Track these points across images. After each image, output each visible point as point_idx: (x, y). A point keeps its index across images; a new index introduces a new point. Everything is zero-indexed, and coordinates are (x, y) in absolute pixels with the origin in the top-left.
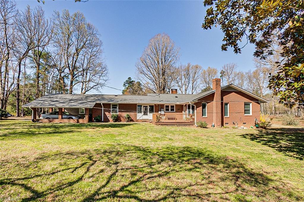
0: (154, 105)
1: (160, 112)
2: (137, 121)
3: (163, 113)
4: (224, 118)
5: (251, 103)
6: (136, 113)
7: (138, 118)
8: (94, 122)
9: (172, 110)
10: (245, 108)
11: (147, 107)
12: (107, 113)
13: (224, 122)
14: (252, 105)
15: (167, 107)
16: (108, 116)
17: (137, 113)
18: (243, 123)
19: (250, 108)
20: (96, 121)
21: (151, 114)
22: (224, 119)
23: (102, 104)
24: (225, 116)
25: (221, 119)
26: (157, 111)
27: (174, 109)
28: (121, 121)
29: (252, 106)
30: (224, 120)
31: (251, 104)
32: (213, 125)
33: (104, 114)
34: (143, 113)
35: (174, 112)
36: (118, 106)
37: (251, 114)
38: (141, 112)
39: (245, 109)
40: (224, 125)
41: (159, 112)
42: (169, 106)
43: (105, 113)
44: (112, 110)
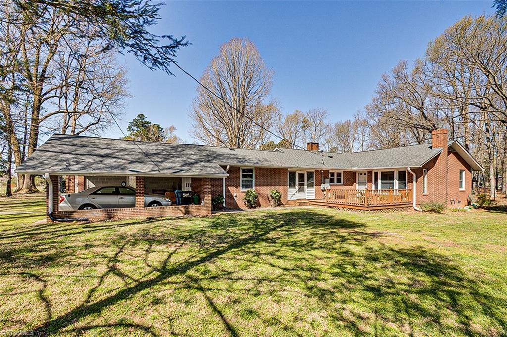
0: (314, 171)
1: (323, 185)
2: (287, 203)
3: (327, 185)
5: (464, 172)
6: (285, 187)
7: (289, 198)
9: (339, 181)
11: (304, 175)
12: (232, 189)
15: (332, 175)
16: (235, 195)
17: (288, 187)
18: (459, 202)
19: (462, 179)
21: (313, 189)
23: (228, 166)
26: (319, 183)
27: (341, 179)
28: (259, 206)
29: (465, 176)
33: (227, 190)
34: (297, 187)
35: (342, 185)
36: (254, 172)
37: (464, 188)
38: (294, 185)
42: (334, 173)
43: (229, 188)
44: (242, 180)
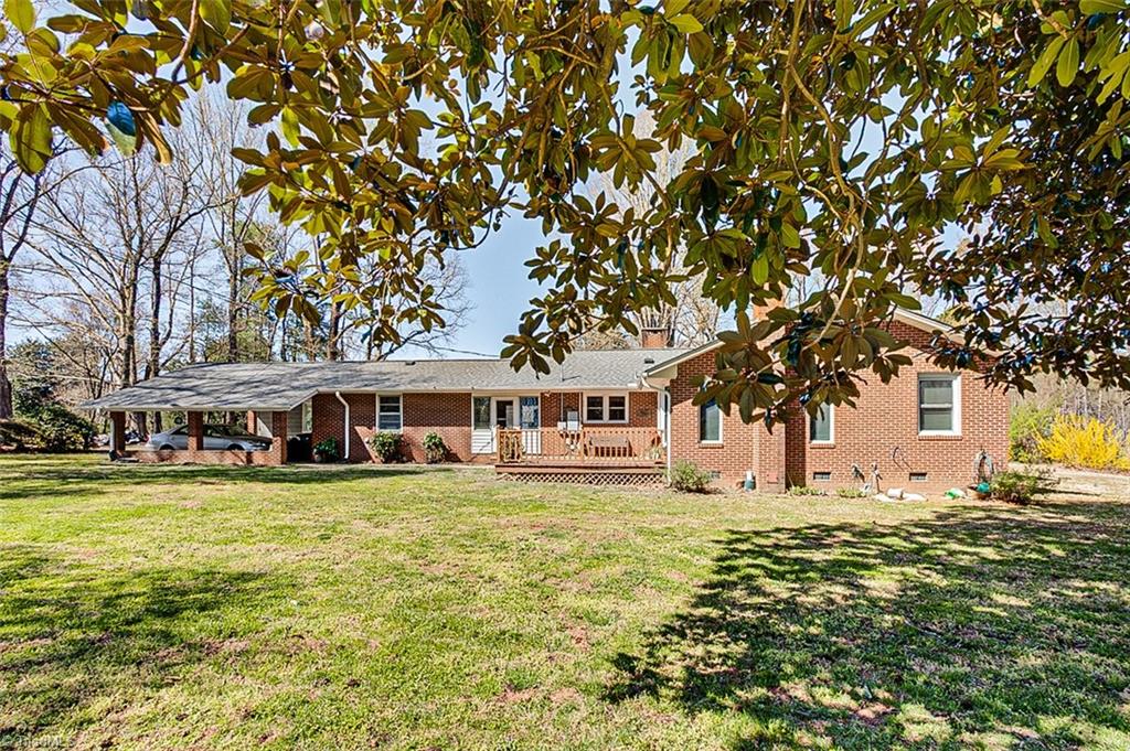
0: (539, 395)
1: (561, 425)
2: (472, 460)
3: (573, 426)
4: (808, 446)
5: (959, 378)
6: (466, 428)
7: (475, 450)
8: (314, 462)
9: (617, 415)
10: (921, 402)
11: (511, 403)
12: (361, 430)
13: (808, 465)
14: (964, 385)
15: (595, 402)
16: (366, 440)
17: (473, 428)
18: (911, 474)
19: (951, 403)
20: (320, 459)
22: (808, 455)
23: (337, 394)
24: (813, 437)
25: (783, 452)
26: (551, 421)
27: (623, 412)
28: (411, 459)
29: (963, 391)
30: (808, 460)
31: (957, 384)
32: (749, 478)
33: (353, 433)
34: (494, 429)
35: (623, 425)
36: (401, 401)
37: (957, 430)
38: (487, 424)
39: (923, 406)
40: (808, 482)
41: (559, 423)
42: (602, 398)
43: (356, 428)
44: (381, 417)
